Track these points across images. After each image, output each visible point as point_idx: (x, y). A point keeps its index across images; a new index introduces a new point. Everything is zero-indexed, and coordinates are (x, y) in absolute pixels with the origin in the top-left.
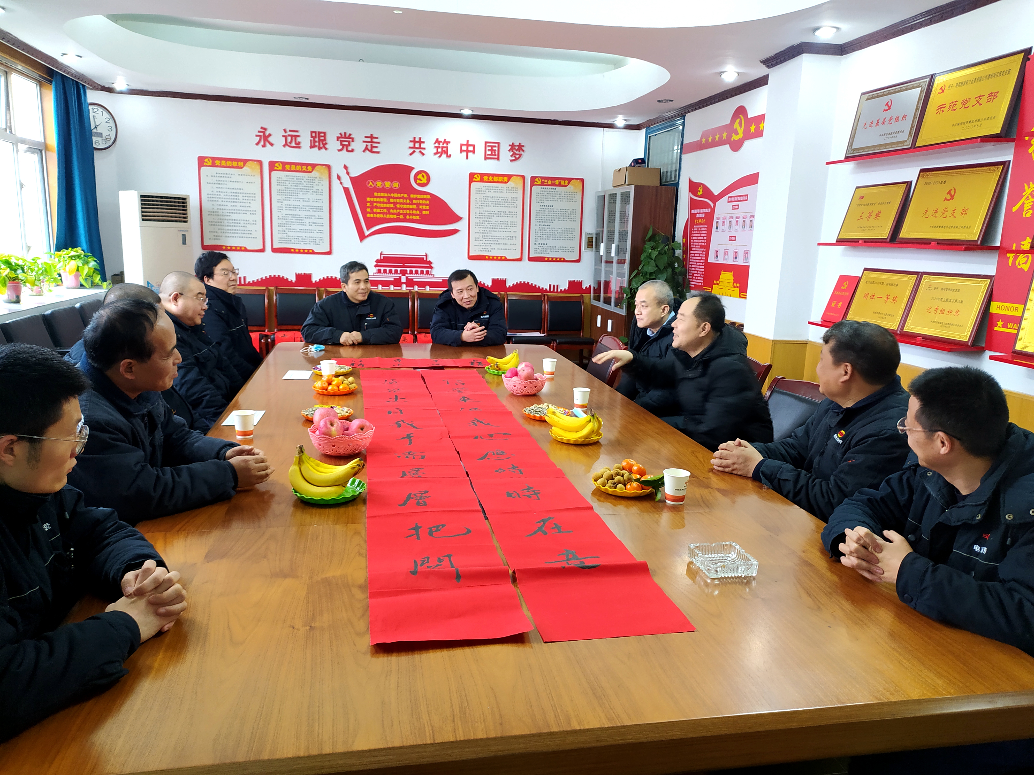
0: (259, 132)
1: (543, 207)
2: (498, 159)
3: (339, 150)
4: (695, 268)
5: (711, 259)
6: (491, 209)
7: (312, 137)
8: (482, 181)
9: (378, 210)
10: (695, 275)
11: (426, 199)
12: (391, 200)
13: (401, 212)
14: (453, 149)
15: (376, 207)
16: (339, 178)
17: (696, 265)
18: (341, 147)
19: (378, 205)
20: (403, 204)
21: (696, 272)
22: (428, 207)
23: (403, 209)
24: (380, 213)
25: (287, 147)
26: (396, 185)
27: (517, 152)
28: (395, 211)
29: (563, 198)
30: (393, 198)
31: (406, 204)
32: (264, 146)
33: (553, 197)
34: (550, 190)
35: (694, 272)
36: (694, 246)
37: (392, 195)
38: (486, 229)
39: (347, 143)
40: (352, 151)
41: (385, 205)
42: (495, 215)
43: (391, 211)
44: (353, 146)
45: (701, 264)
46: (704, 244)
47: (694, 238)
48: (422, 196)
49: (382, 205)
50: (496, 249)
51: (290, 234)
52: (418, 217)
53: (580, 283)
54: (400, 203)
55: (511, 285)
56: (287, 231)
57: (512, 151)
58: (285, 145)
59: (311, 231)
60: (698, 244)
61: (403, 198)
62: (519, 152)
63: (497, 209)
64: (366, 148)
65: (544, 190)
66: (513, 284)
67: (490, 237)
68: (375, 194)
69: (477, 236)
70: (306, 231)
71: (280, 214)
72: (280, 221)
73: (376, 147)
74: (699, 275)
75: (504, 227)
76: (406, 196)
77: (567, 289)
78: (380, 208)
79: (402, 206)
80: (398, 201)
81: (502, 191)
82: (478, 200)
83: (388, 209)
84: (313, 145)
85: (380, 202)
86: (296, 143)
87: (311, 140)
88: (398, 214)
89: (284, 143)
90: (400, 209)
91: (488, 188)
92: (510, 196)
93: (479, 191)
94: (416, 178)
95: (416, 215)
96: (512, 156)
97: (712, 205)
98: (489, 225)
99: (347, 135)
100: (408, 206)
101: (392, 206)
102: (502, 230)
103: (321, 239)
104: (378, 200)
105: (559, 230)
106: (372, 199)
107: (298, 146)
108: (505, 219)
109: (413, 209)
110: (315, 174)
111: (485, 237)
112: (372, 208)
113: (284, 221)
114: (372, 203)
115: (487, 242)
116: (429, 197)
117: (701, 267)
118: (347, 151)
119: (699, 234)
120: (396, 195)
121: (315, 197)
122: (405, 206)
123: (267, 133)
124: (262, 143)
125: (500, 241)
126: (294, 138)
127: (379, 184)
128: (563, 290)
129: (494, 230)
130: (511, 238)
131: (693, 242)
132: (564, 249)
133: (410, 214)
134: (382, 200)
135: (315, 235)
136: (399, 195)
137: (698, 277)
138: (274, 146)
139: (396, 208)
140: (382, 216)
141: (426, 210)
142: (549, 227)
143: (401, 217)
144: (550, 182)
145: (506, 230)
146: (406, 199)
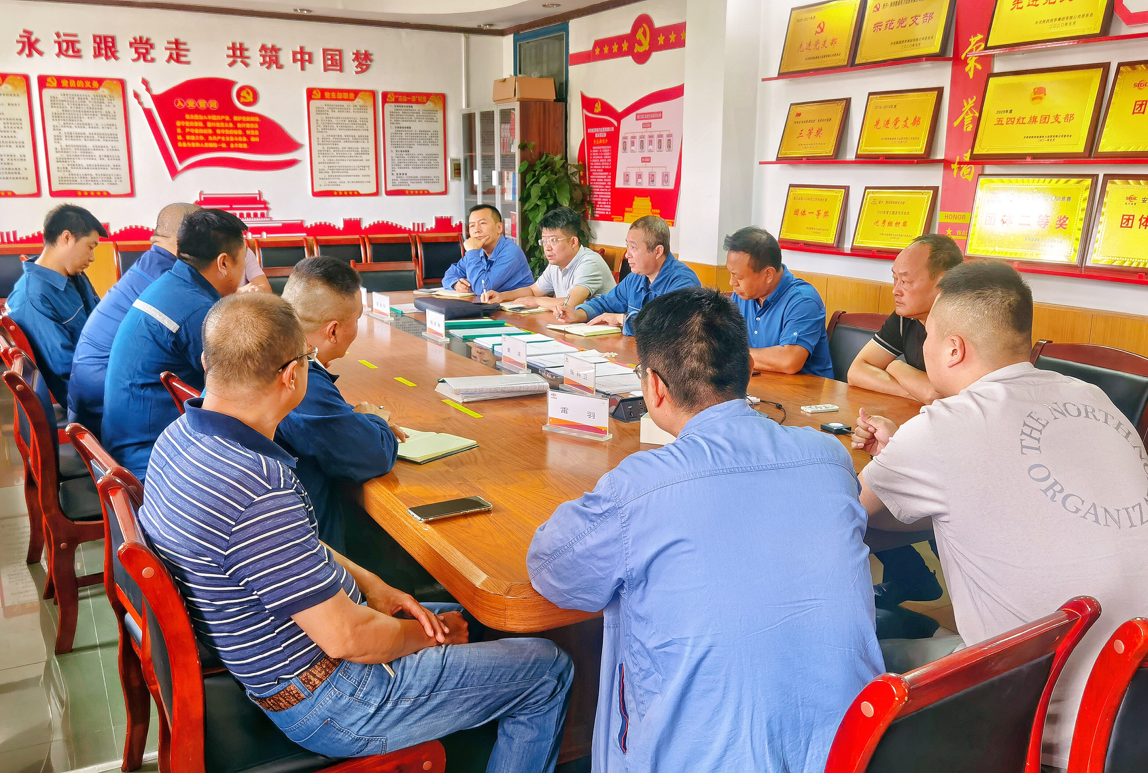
0: (21, 36)
1: (399, 129)
2: (341, 70)
3: (134, 60)
4: (598, 195)
5: (619, 184)
6: (337, 132)
7: (95, 41)
8: (323, 98)
9: (193, 138)
10: (599, 203)
11: (254, 122)
12: (209, 124)
13: (223, 139)
14: (285, 57)
15: (190, 134)
16: (136, 96)
17: (600, 191)
18: (136, 56)
19: (192, 131)
20: (225, 128)
21: (600, 199)
22: (257, 133)
23: (225, 135)
24: (195, 141)
25: (62, 56)
26: (214, 104)
27: (364, 62)
28: (215, 138)
29: (422, 117)
30: (212, 121)
31: (229, 128)
32: (30, 55)
33: (410, 117)
34: (406, 108)
35: (597, 199)
36: (595, 170)
37: (210, 117)
38: (331, 158)
39: (144, 51)
40: (153, 60)
41: (201, 131)
42: (342, 141)
43: (210, 138)
44: (153, 54)
45: (606, 190)
46: (608, 167)
47: (594, 161)
48: (248, 119)
49: (197, 131)
50: (346, 182)
51: (74, 171)
52: (245, 146)
53: (448, 220)
54: (220, 128)
55: (368, 227)
56: (69, 168)
57: (358, 61)
58: (60, 53)
59: (104, 167)
60: (600, 167)
61: (224, 121)
62: (366, 61)
63: (343, 133)
64: (171, 57)
65: (399, 108)
66: (370, 225)
67: (338, 168)
68: (187, 117)
69: (321, 166)
70: (97, 166)
71: (58, 146)
72: (59, 155)
73: (185, 56)
74: (605, 203)
75: (354, 155)
76: (227, 118)
77: (434, 227)
78: (195, 134)
79: (223, 132)
80: (218, 125)
81: (348, 110)
82: (319, 123)
83: (206, 136)
84: (97, 53)
85: (194, 127)
86: (73, 51)
87: (94, 48)
88: (219, 142)
89: (57, 51)
90: (221, 135)
91: (331, 107)
92: (358, 116)
93: (319, 111)
94: (239, 96)
95: (243, 142)
96: (357, 67)
97: (616, 123)
98: (335, 153)
99: (144, 40)
100: (231, 132)
101: (210, 131)
102: (352, 158)
103: (118, 177)
104: (191, 124)
105: (419, 156)
106: (183, 123)
107: (77, 54)
108: (354, 145)
109: (238, 136)
110: (103, 92)
111: (332, 168)
112: (184, 135)
113: (65, 155)
114: (183, 128)
115: (334, 174)
116: (257, 119)
117: (606, 193)
118: (145, 60)
119: (601, 156)
120: (214, 117)
121: (105, 121)
122: (227, 132)
123: (33, 39)
124: (27, 51)
125: (351, 173)
126: (70, 44)
127: (191, 104)
128: (429, 229)
129: (341, 158)
130: (363, 168)
131: (593, 166)
132: (427, 179)
133: (234, 142)
134: (196, 124)
135: (109, 171)
136: (219, 118)
137: (603, 205)
138: (45, 56)
139: (215, 134)
140: (198, 145)
141: (255, 136)
142: (407, 153)
143: (224, 145)
144: (405, 99)
145: (357, 159)
146: (228, 122)
